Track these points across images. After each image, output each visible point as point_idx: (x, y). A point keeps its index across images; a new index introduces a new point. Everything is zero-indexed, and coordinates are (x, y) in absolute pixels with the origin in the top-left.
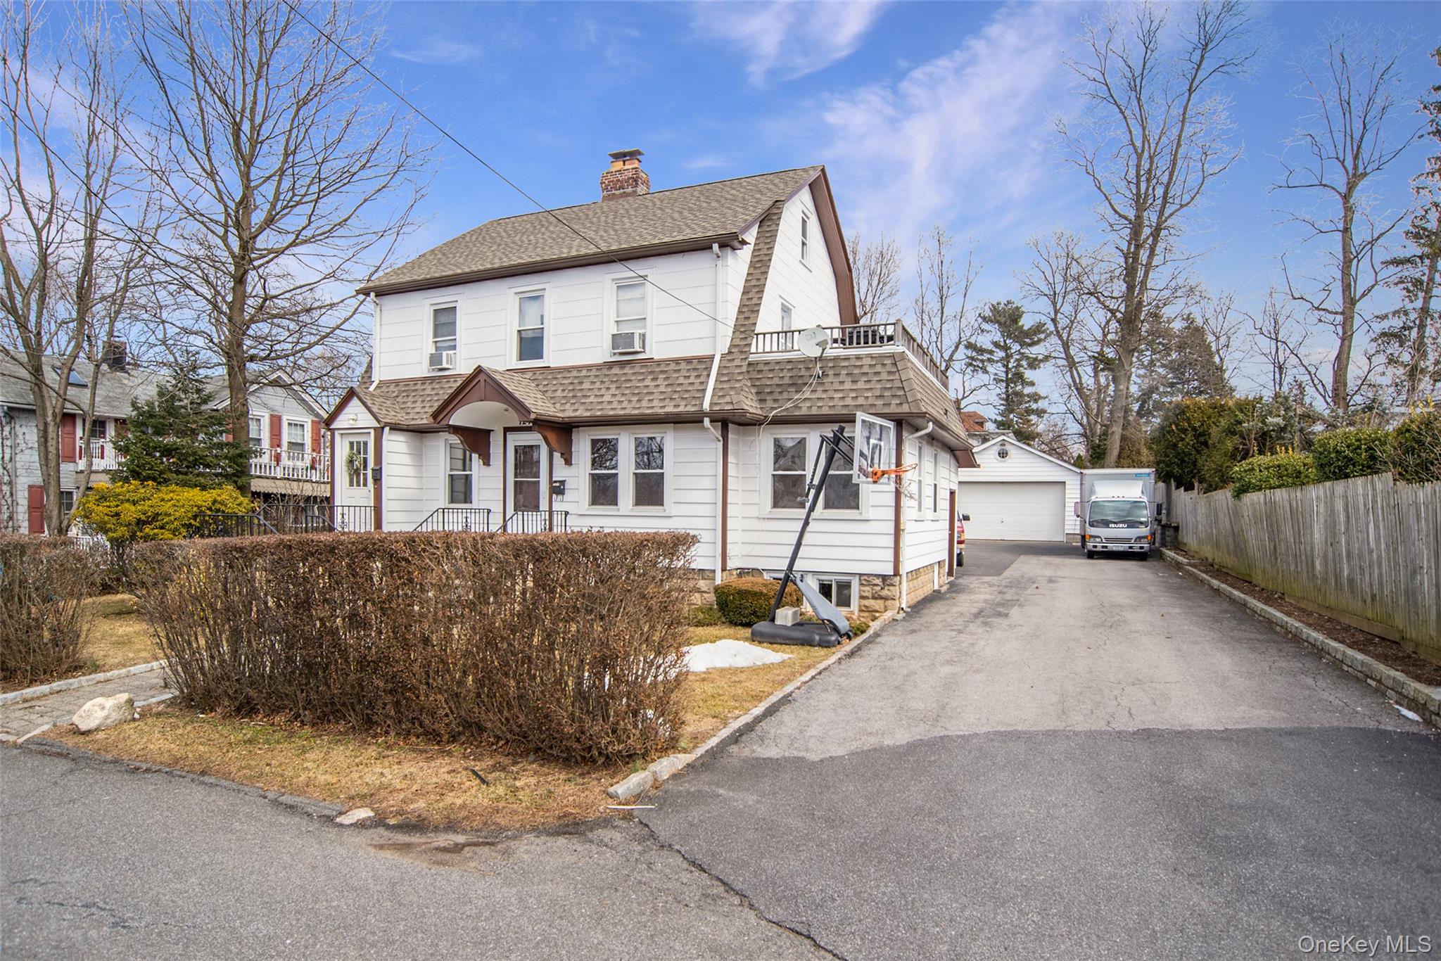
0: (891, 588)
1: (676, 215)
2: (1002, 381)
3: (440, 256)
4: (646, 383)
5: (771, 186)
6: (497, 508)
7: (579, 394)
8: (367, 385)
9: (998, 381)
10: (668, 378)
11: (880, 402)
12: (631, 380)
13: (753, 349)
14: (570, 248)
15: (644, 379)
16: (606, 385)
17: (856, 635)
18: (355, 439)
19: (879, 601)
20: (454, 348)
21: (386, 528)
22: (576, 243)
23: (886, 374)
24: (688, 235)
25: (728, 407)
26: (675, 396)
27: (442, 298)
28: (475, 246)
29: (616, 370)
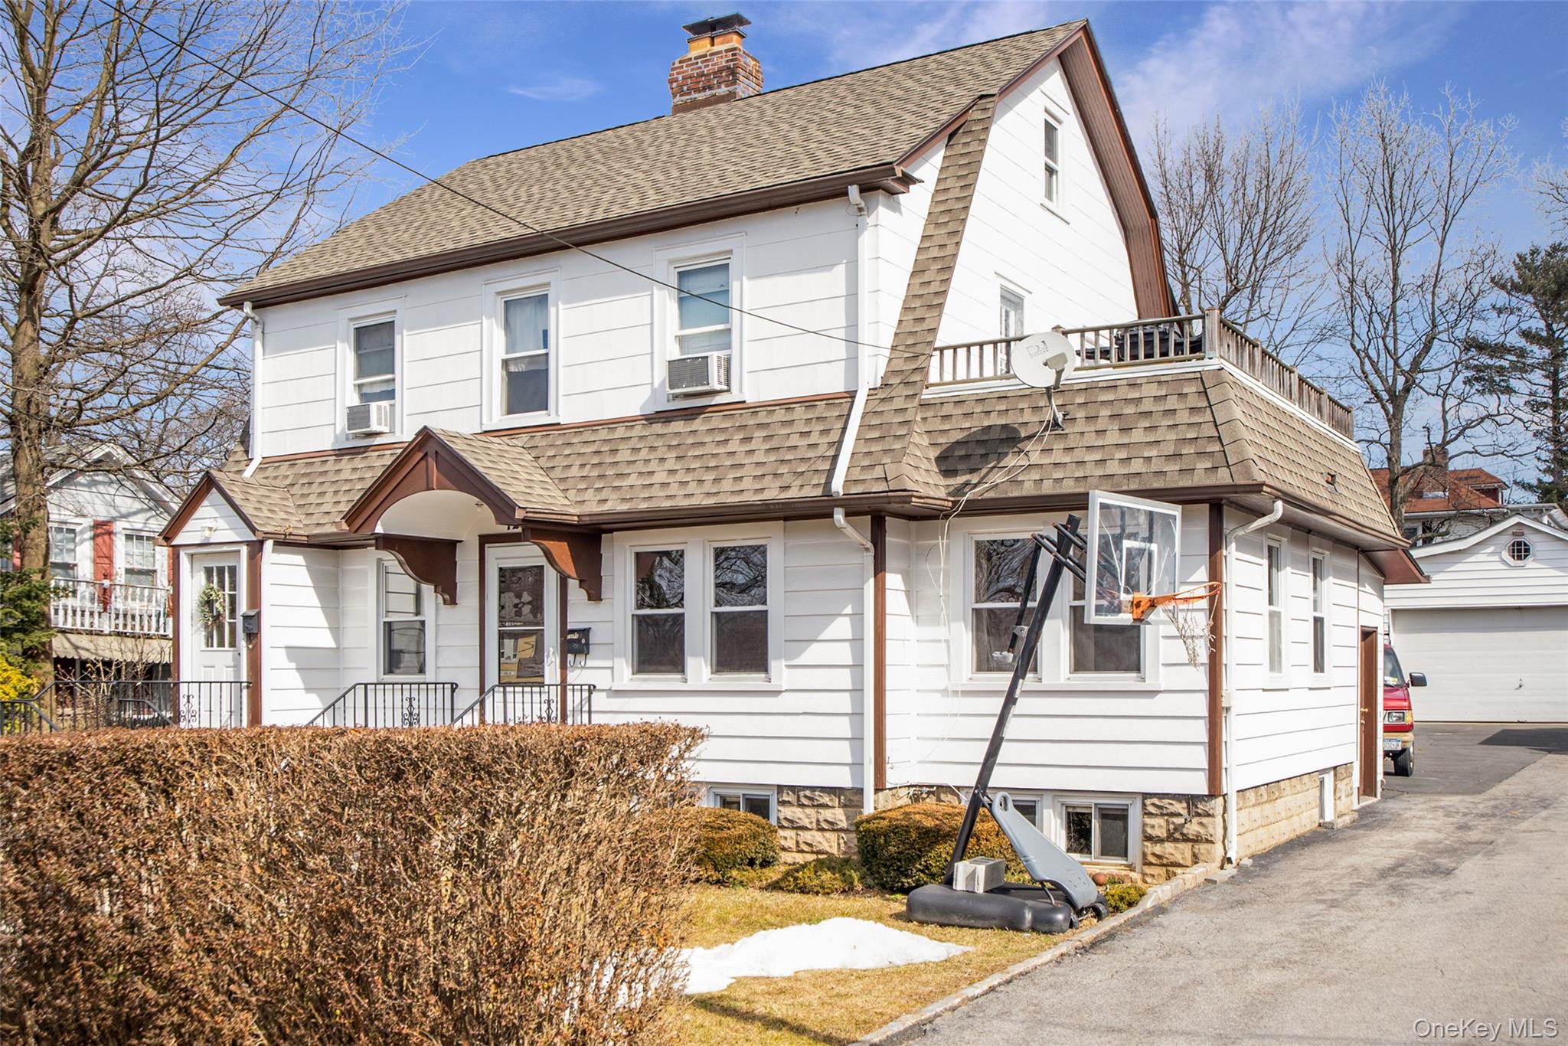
0: (1205, 820)
1: (796, 135)
2: (1545, 405)
3: (371, 231)
4: (730, 448)
5: (978, 69)
6: (469, 681)
7: (610, 472)
8: (241, 466)
9: (1536, 407)
10: (770, 437)
11: (1173, 467)
12: (703, 444)
13: (934, 377)
14: (596, 206)
15: (727, 441)
16: (659, 454)
17: (1117, 909)
18: (214, 564)
19: (1181, 846)
20: (390, 395)
21: (267, 720)
22: (607, 197)
23: (1186, 413)
24: (807, 170)
25: (881, 487)
26: (783, 469)
27: (370, 306)
28: (435, 208)
29: (678, 426)
